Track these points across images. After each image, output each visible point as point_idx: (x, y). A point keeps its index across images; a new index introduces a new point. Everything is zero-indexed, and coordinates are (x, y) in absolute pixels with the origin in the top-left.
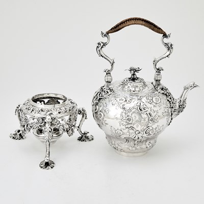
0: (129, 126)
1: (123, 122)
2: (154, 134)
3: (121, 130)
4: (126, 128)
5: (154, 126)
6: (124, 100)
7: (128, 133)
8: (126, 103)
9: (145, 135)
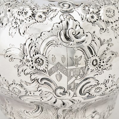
0: (40, 77)
1: (25, 67)
2: (103, 94)
3: (22, 86)
4: (34, 80)
5: (101, 78)
6: (30, 13)
7: (38, 93)
8: (32, 21)
9: (79, 97)
